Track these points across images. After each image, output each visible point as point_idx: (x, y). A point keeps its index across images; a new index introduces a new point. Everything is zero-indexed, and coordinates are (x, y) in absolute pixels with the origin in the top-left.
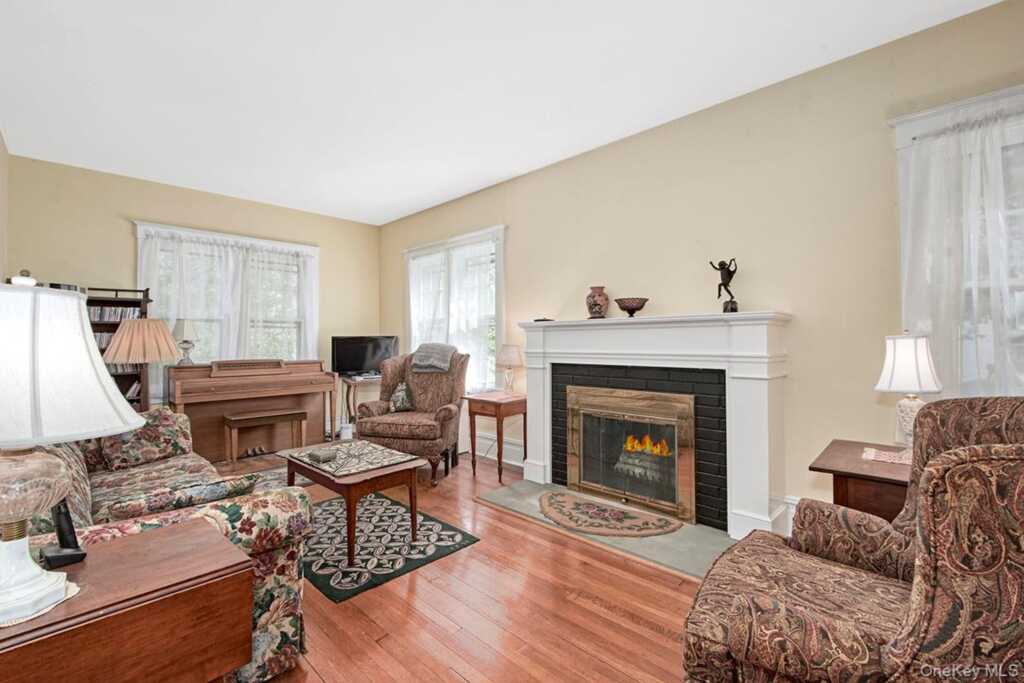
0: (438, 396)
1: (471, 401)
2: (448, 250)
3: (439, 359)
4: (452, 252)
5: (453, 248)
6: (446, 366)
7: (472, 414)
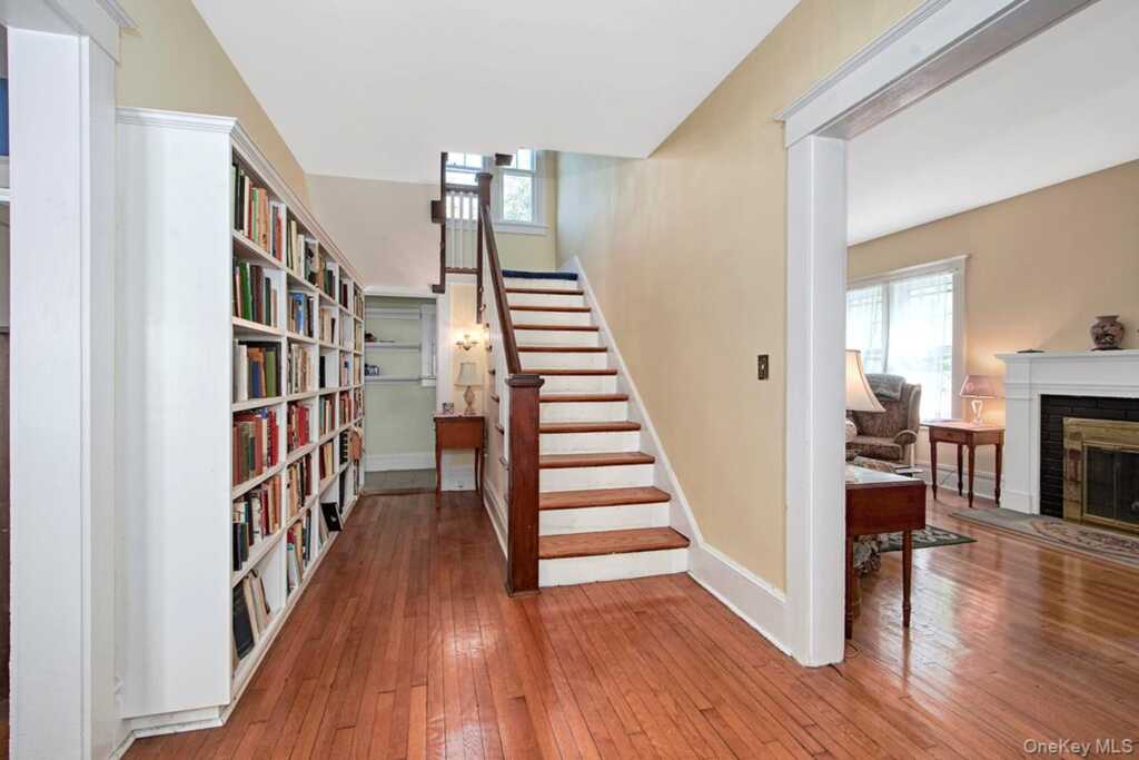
0: (888, 423)
1: (932, 429)
2: (887, 282)
3: (886, 388)
4: (891, 284)
5: (894, 280)
6: (898, 395)
7: (933, 441)
